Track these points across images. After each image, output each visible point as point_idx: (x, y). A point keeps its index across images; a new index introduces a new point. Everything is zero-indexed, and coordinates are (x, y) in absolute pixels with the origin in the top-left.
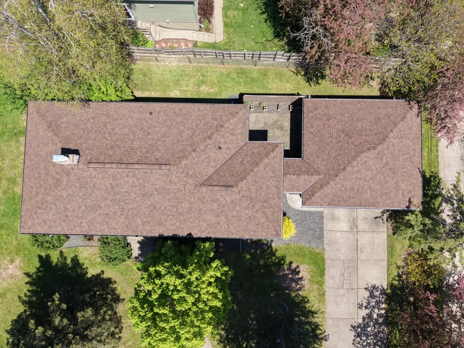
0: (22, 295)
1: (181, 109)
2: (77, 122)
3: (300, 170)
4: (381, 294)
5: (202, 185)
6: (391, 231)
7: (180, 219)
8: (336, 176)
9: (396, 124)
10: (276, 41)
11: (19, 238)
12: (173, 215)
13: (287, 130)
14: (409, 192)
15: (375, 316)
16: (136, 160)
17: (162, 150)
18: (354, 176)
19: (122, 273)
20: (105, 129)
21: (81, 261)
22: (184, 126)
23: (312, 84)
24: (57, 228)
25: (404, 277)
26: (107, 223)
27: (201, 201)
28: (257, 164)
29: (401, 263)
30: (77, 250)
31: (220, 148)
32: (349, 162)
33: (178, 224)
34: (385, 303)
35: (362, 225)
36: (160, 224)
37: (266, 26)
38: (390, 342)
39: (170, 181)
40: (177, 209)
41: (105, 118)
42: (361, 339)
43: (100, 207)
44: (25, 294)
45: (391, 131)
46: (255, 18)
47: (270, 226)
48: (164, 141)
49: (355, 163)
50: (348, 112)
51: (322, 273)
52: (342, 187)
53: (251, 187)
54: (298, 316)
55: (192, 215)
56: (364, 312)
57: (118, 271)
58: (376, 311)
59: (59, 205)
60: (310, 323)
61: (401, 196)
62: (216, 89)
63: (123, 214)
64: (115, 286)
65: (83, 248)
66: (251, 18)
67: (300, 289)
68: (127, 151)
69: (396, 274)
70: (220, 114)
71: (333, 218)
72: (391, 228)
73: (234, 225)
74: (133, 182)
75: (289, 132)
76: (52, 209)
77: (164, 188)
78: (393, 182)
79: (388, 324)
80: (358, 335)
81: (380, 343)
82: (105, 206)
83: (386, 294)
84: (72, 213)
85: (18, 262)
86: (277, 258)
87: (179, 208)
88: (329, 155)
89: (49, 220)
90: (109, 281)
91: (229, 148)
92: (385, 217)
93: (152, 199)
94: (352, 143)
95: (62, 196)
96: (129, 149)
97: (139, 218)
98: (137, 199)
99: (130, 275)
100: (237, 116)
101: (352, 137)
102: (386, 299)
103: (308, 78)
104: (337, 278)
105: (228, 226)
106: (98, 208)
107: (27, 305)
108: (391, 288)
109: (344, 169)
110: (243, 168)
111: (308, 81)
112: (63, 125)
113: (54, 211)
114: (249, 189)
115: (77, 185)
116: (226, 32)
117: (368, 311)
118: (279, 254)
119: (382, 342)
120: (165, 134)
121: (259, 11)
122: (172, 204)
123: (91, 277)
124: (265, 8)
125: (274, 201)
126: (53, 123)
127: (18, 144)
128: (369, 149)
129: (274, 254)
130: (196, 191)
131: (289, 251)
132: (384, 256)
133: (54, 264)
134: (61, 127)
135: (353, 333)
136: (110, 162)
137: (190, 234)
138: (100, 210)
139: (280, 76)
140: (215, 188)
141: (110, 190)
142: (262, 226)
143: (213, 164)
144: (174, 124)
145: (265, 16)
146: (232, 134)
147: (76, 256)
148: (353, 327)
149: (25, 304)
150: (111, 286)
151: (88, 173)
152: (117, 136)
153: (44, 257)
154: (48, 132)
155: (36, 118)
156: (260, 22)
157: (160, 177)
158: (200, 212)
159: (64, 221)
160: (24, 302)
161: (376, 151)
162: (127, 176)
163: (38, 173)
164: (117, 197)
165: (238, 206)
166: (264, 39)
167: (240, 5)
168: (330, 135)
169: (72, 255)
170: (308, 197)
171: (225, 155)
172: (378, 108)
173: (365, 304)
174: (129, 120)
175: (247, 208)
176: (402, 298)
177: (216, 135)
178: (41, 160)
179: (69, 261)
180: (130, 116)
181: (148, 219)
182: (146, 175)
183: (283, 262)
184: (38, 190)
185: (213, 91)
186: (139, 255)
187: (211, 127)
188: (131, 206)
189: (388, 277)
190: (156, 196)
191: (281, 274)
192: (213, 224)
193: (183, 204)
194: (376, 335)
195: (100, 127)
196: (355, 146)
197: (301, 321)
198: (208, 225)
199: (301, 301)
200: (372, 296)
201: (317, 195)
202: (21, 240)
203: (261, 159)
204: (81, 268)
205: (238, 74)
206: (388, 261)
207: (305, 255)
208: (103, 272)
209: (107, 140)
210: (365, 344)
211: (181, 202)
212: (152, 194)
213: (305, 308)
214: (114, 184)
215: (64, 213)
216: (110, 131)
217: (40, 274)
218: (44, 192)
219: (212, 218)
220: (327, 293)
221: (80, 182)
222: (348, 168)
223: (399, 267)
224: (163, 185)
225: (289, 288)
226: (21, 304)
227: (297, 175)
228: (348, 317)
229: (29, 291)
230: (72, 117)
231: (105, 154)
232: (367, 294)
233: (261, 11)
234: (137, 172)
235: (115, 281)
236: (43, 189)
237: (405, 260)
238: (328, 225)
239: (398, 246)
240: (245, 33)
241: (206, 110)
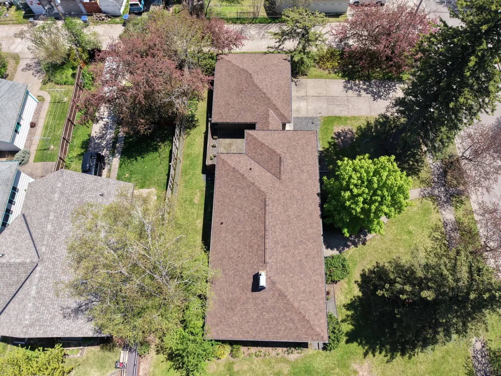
0: (386, 359)
1: (219, 202)
2: (227, 284)
3: (265, 123)
4: (349, 83)
5: (280, 179)
6: (305, 77)
7: (306, 199)
8: (269, 99)
9: (233, 65)
10: (160, 150)
11: (333, 366)
12: (304, 203)
13: (232, 141)
14: (279, 59)
15: (365, 87)
16: (261, 225)
17: (254, 207)
18: (269, 88)
19: (355, 265)
20: (235, 258)
21: (349, 302)
22: (233, 196)
23: (198, 124)
24: (321, 304)
25: (336, 70)
26: (314, 258)
27: (292, 180)
28: (263, 144)
29: (327, 72)
30: (339, 306)
31: (251, 169)
32: (260, 90)
33: (310, 201)
34: (355, 81)
35: (302, 93)
36: (311, 214)
37: (147, 157)
38: (381, 78)
39: (277, 200)
40: (299, 199)
41: (225, 260)
42: (382, 95)
43: (301, 261)
44: (385, 356)
45: (238, 67)
46: (139, 165)
47: (308, 137)
48: (246, 207)
49: (261, 87)
50: (224, 93)
51: (339, 118)
52: (277, 97)
53: (280, 147)
54: (372, 133)
55: (303, 189)
56: (363, 93)
57: (354, 268)
58: (361, 86)
59: (301, 297)
60: (376, 126)
61: (282, 64)
62: (198, 190)
63: (305, 243)
64: (367, 270)
65: (336, 301)
66: (139, 168)
67: (351, 131)
68: (254, 234)
69: (334, 75)
70: (223, 171)
71: (298, 111)
72: (302, 77)
73: (309, 161)
74: (279, 228)
75: (233, 140)
76: (305, 305)
77: (283, 206)
78: (273, 67)
79: (369, 79)
80: (380, 97)
81: (383, 84)
82: (300, 256)
83: (349, 80)
84: (307, 287)
85: (356, 366)
86: (330, 147)
87: (298, 198)
88: (254, 104)
89: (315, 310)
90: (363, 276)
91: (251, 164)
92: (295, 80)
93: (291, 217)
94: (246, 88)
95: (293, 292)
96: (253, 232)
97: (308, 230)
98: (293, 228)
99: (356, 257)
100: (225, 159)
101: (243, 89)
102: (352, 80)
103: (193, 127)
104: (341, 109)
105: (309, 165)
106: (301, 262)
107: (395, 353)
108: (344, 77)
109: (265, 94)
110: (266, 153)
111: (195, 127)
112: (230, 296)
113: (306, 303)
114: (281, 148)
115: (283, 276)
116: (149, 186)
117: (362, 91)
118: (327, 146)
119: (382, 83)
120: (240, 208)
121: (134, 162)
122: (295, 202)
123: (362, 292)
124: (133, 158)
125: (290, 135)
126: (228, 306)
127: (241, 373)
128: (251, 78)
129: (328, 149)
130: (285, 183)
131: (325, 139)
132: (323, 80)
133: (353, 327)
134: (232, 297)
135: (379, 100)
136: (263, 245)
137: (318, 194)
138: (303, 261)
139: (190, 145)
140: (282, 169)
141: (286, 249)
142: (308, 142)
143: (263, 173)
144: (232, 203)
145: (139, 158)
146: (240, 162)
147: (344, 306)
148: (374, 100)
149: (395, 356)
150: (367, 274)
151: (274, 264)
152: (241, 246)
153: (347, 338)
154: (236, 310)
155: (222, 326)
156: (144, 162)
157: (275, 207)
158: (300, 183)
159: (314, 296)
160: (392, 358)
161: (253, 74)
162: (275, 232)
163: (272, 321)
164: (292, 244)
165: (295, 156)
166: (158, 158)
167: (126, 176)
168: (240, 103)
169: (344, 310)
170: (284, 119)
171: (256, 166)
172: (221, 76)
173: (358, 92)
174: (227, 240)
175: (296, 149)
176: (350, 72)
177: (240, 172)
178: (261, 317)
179: (349, 313)
180: (224, 240)
181: (308, 223)
182: (273, 217)
183: (332, 143)
184: (288, 319)
185: (198, 194)
186: (338, 250)
187: (234, 176)
188: (298, 235)
189: (337, 79)
190: (290, 213)
191: (341, 144)
192: (309, 175)
193: (295, 194)
194: (378, 87)
195: (233, 263)
196: (249, 86)
197: (375, 131)
198: (310, 179)
199: (360, 131)
200: (351, 88)
201: (283, 112)
202: (335, 364)
203: (259, 142)
204: (354, 302)
205: (186, 175)
206: (325, 79)
207: (326, 128)
208: (356, 282)
209: (244, 253)
210: (385, 93)
211: (294, 195)
212: (288, 216)
213: (365, 129)
214: (281, 244)
215: (308, 294)
216: (236, 253)
217: (364, 342)
218: (290, 312)
219: (305, 176)
220: (353, 115)
221: (280, 273)
222: (264, 91)
223: (330, 73)
224: (281, 206)
225: (352, 139)
226: (394, 360)
227: (268, 124)
228: (368, 103)
229: (380, 353)
230: (222, 290)
231: (257, 251)
232: (350, 91)
233: (135, 161)
234: (271, 224)
235: (363, 271)
236: (288, 314)
237: (324, 69)
238: (303, 114)
239: (315, 73)
240: (151, 172)
241: (220, 182)
